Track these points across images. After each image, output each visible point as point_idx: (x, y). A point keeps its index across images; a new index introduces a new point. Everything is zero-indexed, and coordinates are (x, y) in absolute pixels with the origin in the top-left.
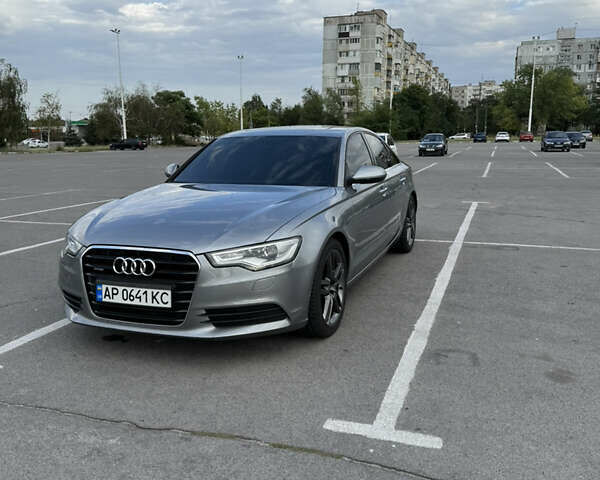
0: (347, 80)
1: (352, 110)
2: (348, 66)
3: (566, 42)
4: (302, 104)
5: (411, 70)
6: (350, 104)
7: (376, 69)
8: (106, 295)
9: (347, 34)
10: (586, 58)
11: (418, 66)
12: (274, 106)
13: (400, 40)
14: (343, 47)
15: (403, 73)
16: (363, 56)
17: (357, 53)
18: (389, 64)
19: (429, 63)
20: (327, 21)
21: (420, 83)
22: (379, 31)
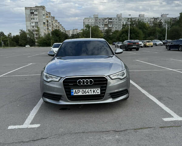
0: (34, 27)
1: (37, 36)
2: (34, 23)
3: (96, 18)
4: (19, 35)
5: (54, 25)
6: (36, 35)
7: (44, 24)
8: (75, 93)
9: (33, 13)
10: (101, 23)
11: (56, 24)
12: (9, 35)
13: (50, 15)
14: (32, 16)
15: (52, 26)
16: (39, 20)
17: (37, 19)
18: (48, 23)
19: (59, 23)
20: (26, 8)
21: (57, 29)
22: (43, 12)
